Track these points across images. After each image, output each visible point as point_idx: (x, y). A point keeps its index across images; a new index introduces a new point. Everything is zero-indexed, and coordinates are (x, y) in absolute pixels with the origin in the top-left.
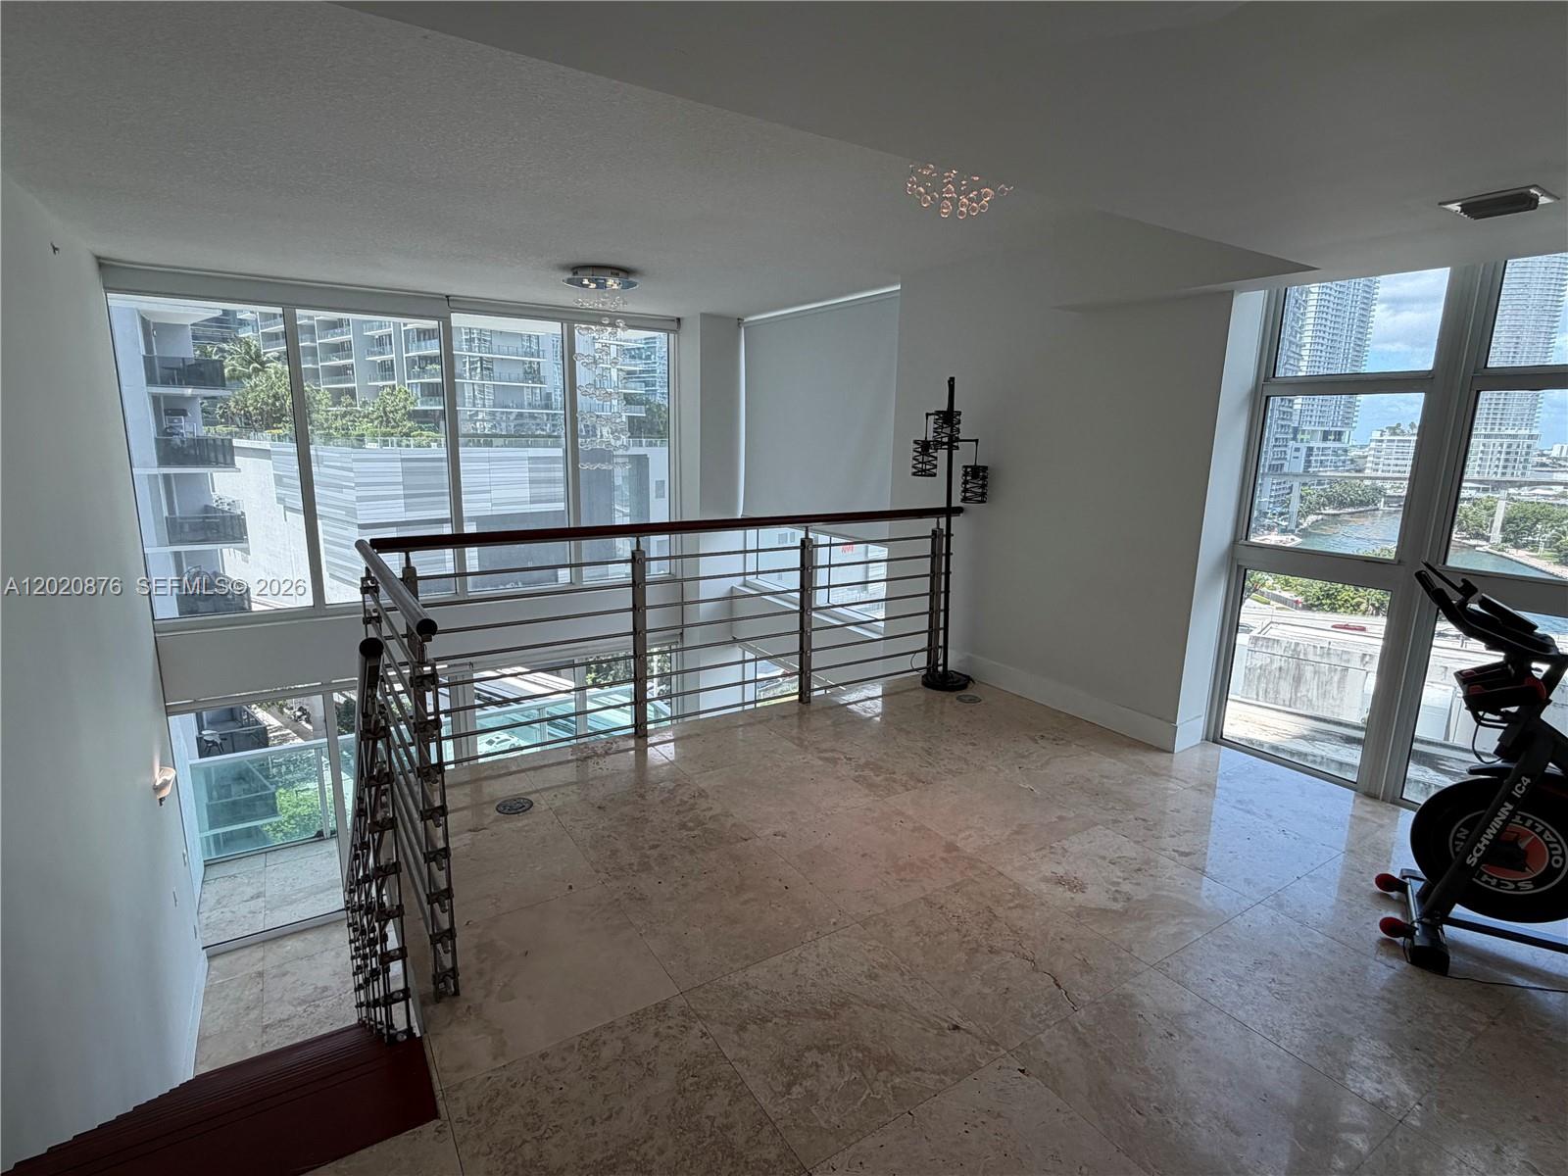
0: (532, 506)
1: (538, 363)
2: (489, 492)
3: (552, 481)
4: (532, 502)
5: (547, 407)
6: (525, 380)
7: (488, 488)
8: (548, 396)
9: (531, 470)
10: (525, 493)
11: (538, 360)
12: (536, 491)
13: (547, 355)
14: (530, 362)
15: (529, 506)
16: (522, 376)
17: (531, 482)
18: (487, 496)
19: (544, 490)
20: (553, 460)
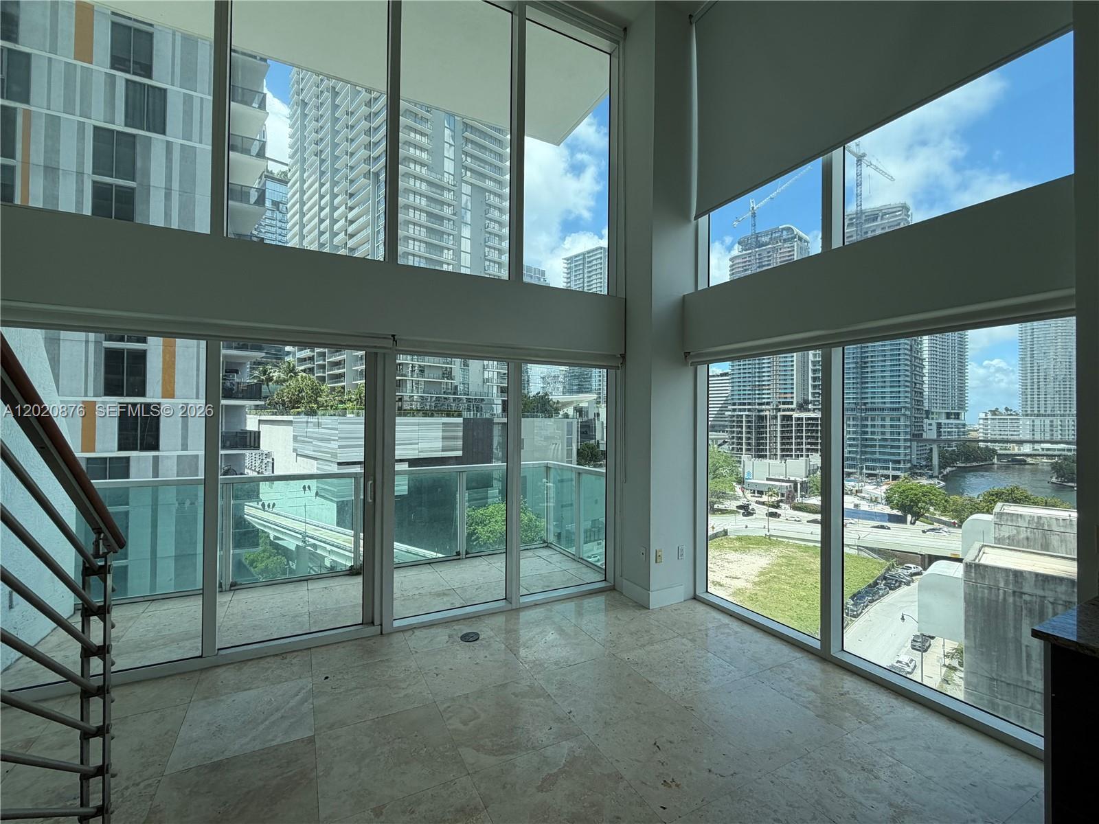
0: (443, 453)
1: (451, 368)
2: (418, 444)
3: (455, 438)
4: (443, 451)
5: (454, 394)
6: (443, 378)
7: (417, 441)
8: (456, 387)
9: (443, 431)
10: (439, 445)
11: (451, 366)
12: (446, 443)
13: (456, 363)
14: (446, 368)
15: (441, 453)
16: (441, 376)
17: (443, 438)
18: (416, 446)
19: (451, 443)
20: (457, 425)
